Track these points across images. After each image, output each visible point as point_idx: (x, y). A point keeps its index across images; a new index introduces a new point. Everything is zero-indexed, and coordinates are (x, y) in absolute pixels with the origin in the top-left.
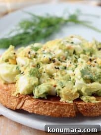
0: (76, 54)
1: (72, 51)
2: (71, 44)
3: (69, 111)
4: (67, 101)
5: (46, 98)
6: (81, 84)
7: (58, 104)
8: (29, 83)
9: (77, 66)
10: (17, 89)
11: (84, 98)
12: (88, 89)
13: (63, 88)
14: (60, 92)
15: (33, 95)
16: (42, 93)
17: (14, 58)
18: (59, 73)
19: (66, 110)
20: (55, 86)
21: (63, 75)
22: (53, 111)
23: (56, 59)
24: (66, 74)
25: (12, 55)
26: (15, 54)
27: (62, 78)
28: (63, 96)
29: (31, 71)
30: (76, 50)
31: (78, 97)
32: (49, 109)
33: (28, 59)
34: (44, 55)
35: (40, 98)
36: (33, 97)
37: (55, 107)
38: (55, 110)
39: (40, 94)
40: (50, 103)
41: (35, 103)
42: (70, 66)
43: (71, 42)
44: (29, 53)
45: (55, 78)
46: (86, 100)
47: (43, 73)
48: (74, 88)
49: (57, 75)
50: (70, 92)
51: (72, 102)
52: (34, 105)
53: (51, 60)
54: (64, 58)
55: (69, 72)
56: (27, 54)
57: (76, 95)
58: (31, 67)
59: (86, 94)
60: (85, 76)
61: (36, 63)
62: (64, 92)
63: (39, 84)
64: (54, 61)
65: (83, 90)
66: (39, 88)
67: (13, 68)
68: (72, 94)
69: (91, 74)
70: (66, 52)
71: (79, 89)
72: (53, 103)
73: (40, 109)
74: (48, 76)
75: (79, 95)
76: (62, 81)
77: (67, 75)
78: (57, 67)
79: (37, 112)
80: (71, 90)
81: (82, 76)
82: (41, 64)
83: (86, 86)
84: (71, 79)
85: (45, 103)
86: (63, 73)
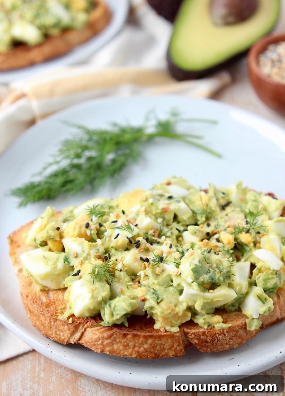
0: (178, 222)
1: (170, 217)
2: (167, 202)
3: (172, 346)
4: (168, 328)
5: (127, 325)
6: (194, 295)
7: (151, 336)
8: (93, 297)
9: (183, 254)
10: (68, 305)
11: (200, 321)
12: (207, 303)
13: (158, 303)
14: (154, 312)
15: (101, 319)
16: (118, 317)
17: (58, 239)
18: (149, 271)
19: (167, 346)
20: (144, 300)
21: (157, 276)
22: (142, 349)
23: (140, 239)
24: (163, 271)
25: (53, 233)
26: (58, 229)
27: (156, 282)
28: (160, 319)
29: (94, 271)
30: (179, 214)
31: (189, 319)
32: (134, 346)
33: (87, 242)
34: (117, 231)
35: (115, 326)
36: (102, 323)
37: (146, 343)
38: (146, 346)
39: (115, 318)
40: (135, 336)
41: (106, 335)
42: (170, 253)
43: (167, 195)
44: (87, 226)
45: (143, 282)
46: (205, 323)
47: (117, 273)
48: (181, 303)
49: (146, 276)
50: (173, 310)
51: (178, 330)
52: (103, 338)
53: (133, 243)
54: (156, 234)
55: (170, 268)
56: (84, 228)
57: (184, 315)
58: (93, 259)
59: (203, 312)
60: (201, 279)
61: (102, 250)
62: (162, 313)
63: (112, 296)
64: (138, 245)
65: (198, 307)
66: (113, 306)
67: (58, 260)
68: (177, 314)
69: (212, 270)
70: (160, 220)
71: (190, 304)
72: (142, 334)
73: (115, 347)
74: (127, 278)
75: (189, 314)
76: (157, 287)
77: (165, 275)
78: (144, 257)
79: (109, 351)
80: (176, 306)
81: (196, 279)
82: (113, 251)
83: (204, 299)
84: (175, 284)
85: (125, 335)
86: (158, 270)
